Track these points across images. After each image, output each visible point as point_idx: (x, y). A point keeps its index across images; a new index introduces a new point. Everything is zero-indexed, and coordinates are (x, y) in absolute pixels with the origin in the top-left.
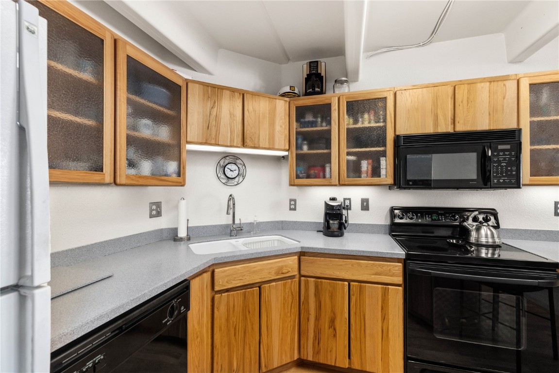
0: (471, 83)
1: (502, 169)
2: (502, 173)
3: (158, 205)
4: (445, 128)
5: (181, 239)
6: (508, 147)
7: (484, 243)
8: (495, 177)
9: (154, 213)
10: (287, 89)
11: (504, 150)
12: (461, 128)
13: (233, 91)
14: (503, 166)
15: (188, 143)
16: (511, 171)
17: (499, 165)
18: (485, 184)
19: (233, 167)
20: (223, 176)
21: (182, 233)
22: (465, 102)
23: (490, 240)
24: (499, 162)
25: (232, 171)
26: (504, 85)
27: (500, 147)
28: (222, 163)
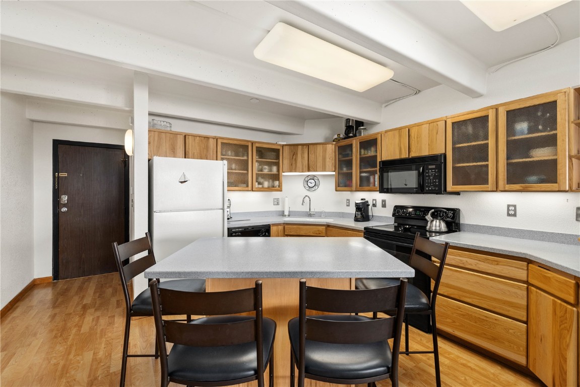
0: (419, 125)
1: (430, 181)
2: (431, 184)
3: (278, 199)
4: (405, 155)
5: (285, 216)
6: (434, 167)
7: (434, 230)
8: (427, 186)
9: (276, 203)
10: (336, 136)
11: (432, 169)
12: (414, 154)
13: (303, 145)
14: (431, 179)
15: (283, 172)
16: (436, 182)
17: (429, 179)
18: (422, 191)
19: (312, 181)
20: (307, 186)
21: (286, 213)
22: (416, 138)
23: (438, 228)
24: (429, 176)
25: (312, 183)
26: (437, 125)
27: (430, 167)
28: (306, 179)
